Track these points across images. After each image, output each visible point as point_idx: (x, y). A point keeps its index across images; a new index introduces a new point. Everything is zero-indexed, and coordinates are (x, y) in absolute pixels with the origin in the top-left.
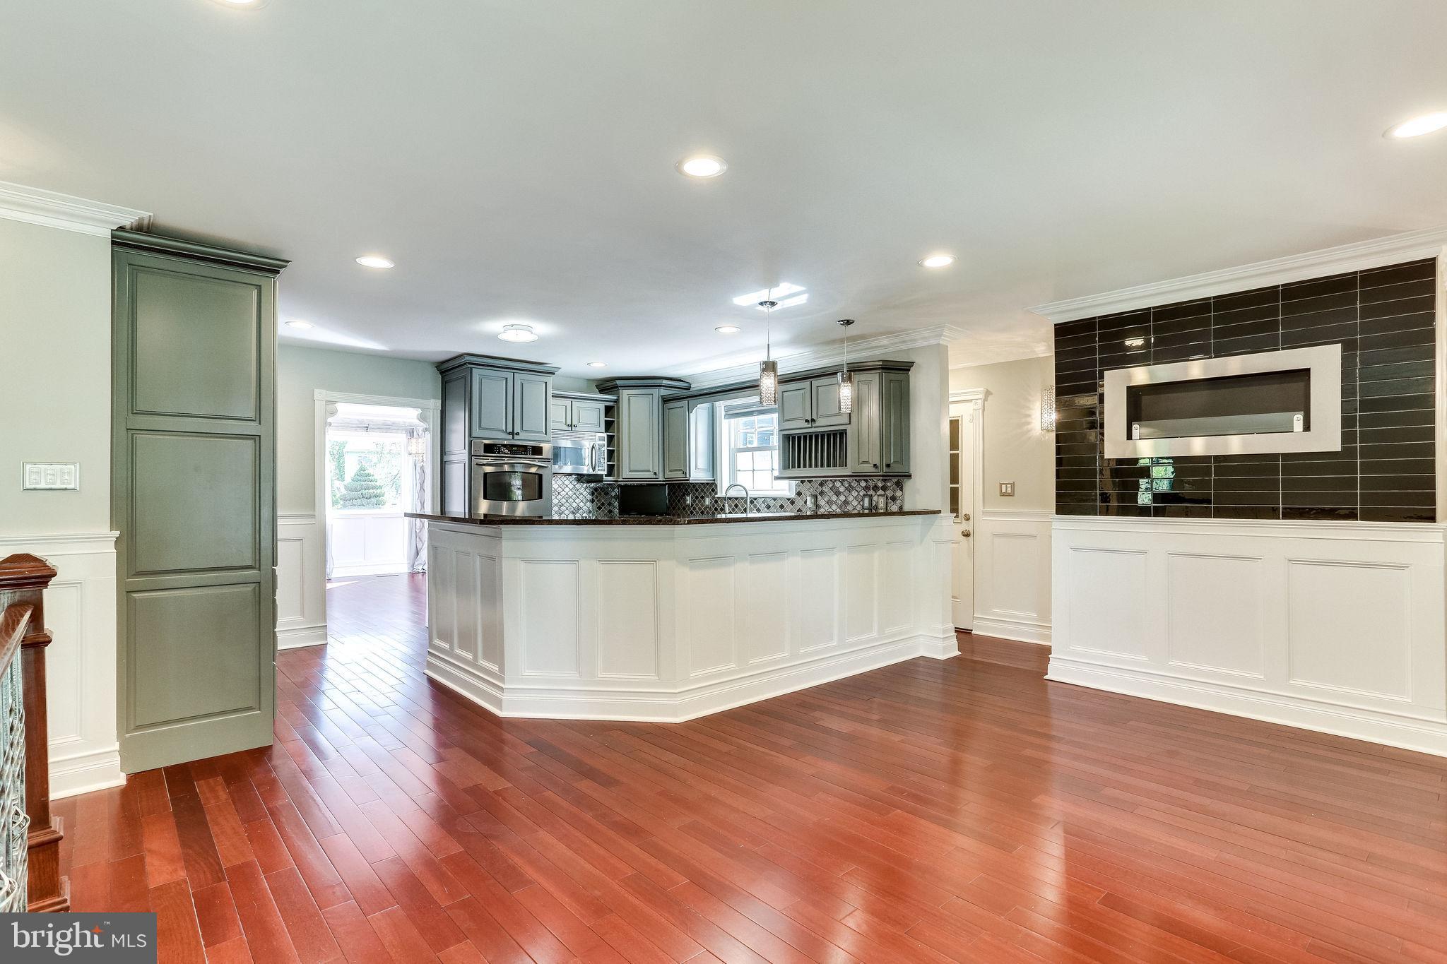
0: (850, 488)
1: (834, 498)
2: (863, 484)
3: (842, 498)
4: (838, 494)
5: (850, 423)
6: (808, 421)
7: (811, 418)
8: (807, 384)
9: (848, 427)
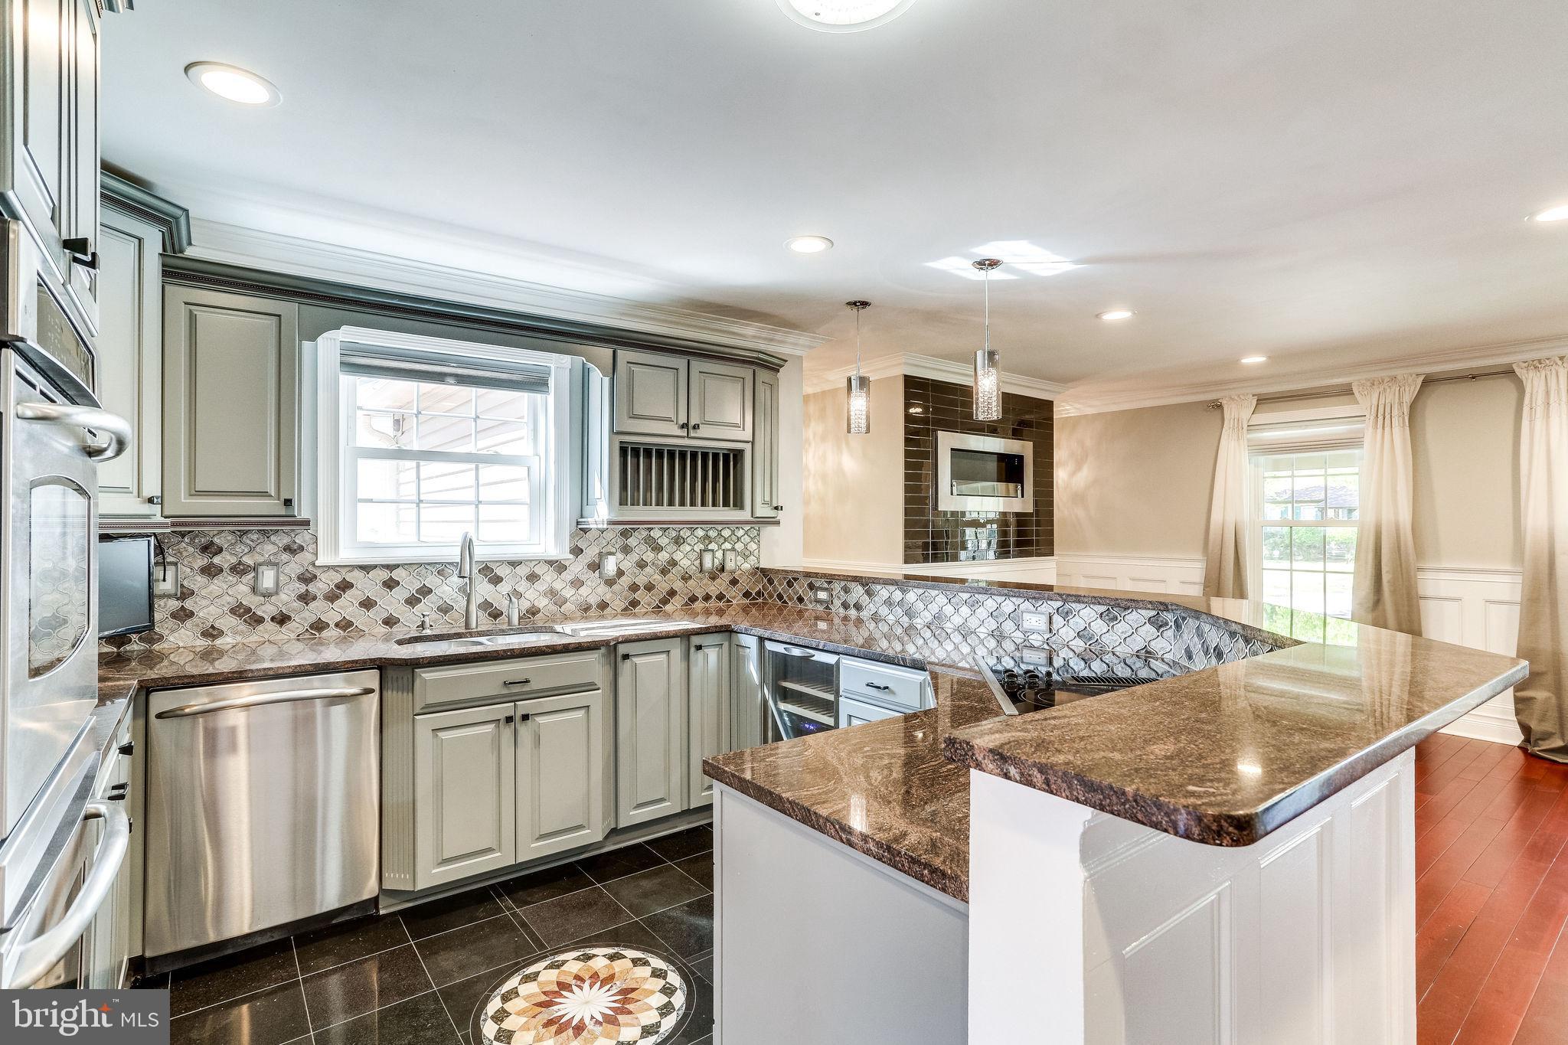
0: (678, 541)
1: (649, 556)
2: (700, 533)
3: (664, 556)
4: (658, 549)
5: (752, 440)
6: (683, 427)
7: (692, 423)
8: (680, 362)
9: (748, 447)
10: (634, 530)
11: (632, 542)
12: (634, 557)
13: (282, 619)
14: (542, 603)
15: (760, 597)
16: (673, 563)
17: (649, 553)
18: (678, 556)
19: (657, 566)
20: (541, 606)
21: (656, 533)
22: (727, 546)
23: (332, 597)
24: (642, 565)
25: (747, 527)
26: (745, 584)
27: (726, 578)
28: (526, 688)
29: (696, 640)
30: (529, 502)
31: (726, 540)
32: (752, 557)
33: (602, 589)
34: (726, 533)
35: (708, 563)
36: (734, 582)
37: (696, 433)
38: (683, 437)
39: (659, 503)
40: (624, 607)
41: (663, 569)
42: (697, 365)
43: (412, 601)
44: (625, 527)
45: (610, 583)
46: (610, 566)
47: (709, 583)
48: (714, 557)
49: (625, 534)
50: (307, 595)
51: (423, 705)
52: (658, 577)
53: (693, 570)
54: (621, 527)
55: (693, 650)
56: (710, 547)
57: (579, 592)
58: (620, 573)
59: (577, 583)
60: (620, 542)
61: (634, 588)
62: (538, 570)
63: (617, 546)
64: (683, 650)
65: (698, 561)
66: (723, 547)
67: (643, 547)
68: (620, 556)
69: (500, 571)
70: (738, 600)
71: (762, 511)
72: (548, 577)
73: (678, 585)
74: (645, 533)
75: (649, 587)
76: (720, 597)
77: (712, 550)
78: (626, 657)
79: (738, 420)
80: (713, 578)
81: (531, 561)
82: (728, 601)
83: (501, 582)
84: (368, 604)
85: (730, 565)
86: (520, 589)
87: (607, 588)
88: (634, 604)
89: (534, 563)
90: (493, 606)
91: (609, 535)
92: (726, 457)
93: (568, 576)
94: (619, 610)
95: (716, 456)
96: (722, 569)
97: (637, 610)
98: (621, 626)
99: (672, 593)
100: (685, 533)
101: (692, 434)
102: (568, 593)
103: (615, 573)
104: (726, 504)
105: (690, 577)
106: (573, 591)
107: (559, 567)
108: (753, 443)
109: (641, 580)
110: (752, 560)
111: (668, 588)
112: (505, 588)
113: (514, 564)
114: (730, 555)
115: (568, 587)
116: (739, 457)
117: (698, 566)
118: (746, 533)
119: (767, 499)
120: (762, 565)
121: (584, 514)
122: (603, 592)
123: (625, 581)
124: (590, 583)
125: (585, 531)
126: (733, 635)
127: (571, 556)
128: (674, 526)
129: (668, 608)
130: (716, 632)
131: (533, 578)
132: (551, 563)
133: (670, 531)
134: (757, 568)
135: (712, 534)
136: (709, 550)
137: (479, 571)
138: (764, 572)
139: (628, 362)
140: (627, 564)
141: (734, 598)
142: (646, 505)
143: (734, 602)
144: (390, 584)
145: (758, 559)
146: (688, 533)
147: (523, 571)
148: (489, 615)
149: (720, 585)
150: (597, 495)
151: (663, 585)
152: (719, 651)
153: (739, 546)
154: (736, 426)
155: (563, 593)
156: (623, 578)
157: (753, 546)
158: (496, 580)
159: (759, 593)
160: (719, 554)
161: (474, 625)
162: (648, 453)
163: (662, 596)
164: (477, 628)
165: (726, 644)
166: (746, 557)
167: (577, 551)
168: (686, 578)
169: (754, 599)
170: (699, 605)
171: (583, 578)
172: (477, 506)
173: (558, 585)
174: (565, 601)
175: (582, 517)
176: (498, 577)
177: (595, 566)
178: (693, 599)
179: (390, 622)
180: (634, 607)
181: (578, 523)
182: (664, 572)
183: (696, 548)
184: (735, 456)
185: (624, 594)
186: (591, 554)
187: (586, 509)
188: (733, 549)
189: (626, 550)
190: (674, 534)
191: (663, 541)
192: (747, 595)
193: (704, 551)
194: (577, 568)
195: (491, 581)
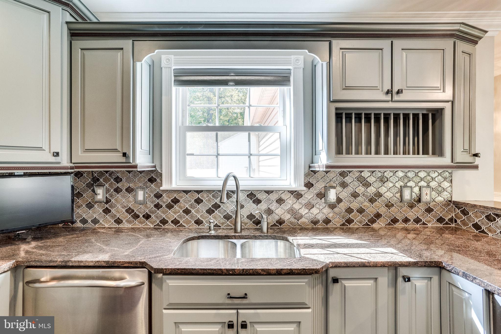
0: (383, 180)
1: (361, 190)
2: (401, 174)
3: (372, 190)
4: (367, 185)
5: (452, 99)
6: (388, 93)
7: (395, 90)
8: (385, 43)
9: (448, 106)
10: (350, 172)
11: (348, 179)
12: (350, 190)
13: (147, 217)
14: (287, 217)
15: (452, 222)
16: (379, 195)
17: (360, 188)
18: (383, 190)
19: (366, 197)
20: (286, 219)
21: (366, 174)
22: (423, 184)
23: (170, 207)
24: (355, 195)
25: (440, 171)
26: (438, 212)
27: (421, 207)
28: (245, 301)
29: (403, 271)
30: (280, 154)
31: (422, 179)
32: (445, 193)
33: (327, 210)
34: (422, 174)
35: (407, 195)
36: (429, 210)
37: (400, 97)
38: (388, 101)
39: (368, 152)
40: (342, 223)
41: (371, 199)
42: (399, 43)
43: (210, 212)
44: (343, 170)
45: (332, 206)
46: (332, 196)
47: (408, 210)
48: (412, 192)
49: (343, 174)
50: (158, 205)
51: (168, 303)
52: (367, 204)
53: (394, 200)
54: (340, 170)
55: (400, 280)
56: (409, 184)
57: (311, 211)
58: (339, 200)
59: (310, 206)
60: (340, 179)
61: (349, 210)
62: (284, 197)
63: (337, 183)
64: (390, 277)
65: (399, 194)
66: (420, 184)
67: (356, 183)
68: (339, 189)
69: (259, 196)
70: (433, 224)
71: (461, 157)
72: (290, 201)
73: (383, 210)
74: (357, 174)
75: (361, 211)
76: (417, 221)
77: (411, 187)
78: (335, 281)
79: (438, 84)
80: (411, 206)
81: (279, 191)
82: (424, 224)
83: (260, 203)
84: (187, 212)
85: (425, 198)
86: (273, 208)
87: (330, 210)
88: (350, 221)
89: (281, 192)
90: (255, 217)
91: (331, 175)
92: (425, 117)
93: (303, 201)
94: (338, 225)
95: (416, 116)
96: (419, 201)
97: (351, 226)
98: (335, 246)
99: (378, 216)
100: (388, 174)
101: (396, 98)
102: (304, 211)
103: (335, 200)
104: (425, 152)
105: (393, 205)
106: (307, 211)
107: (297, 195)
108: (453, 102)
109: (355, 205)
110: (446, 195)
111: (375, 212)
112: (263, 206)
113: (268, 192)
114: (425, 191)
115: (303, 208)
116: (437, 116)
117: (399, 197)
118: (440, 174)
119: (467, 147)
120: (454, 199)
121: (314, 161)
122: (327, 212)
123: (343, 206)
124: (318, 206)
125: (315, 172)
126: (444, 271)
127: (305, 188)
128: (380, 170)
129: (375, 226)
130: (425, 266)
131: (280, 201)
132: (292, 192)
133: (377, 172)
134: (450, 201)
135: (410, 175)
136: (408, 187)
137: (248, 196)
138: (457, 205)
139: (341, 49)
140: (345, 194)
141: (429, 222)
142: (358, 154)
143: (430, 225)
144: (198, 201)
145: (451, 194)
146: (391, 174)
147: (274, 197)
148: (253, 222)
149: (417, 212)
150: (320, 148)
151: (371, 210)
152: (427, 283)
153: (433, 184)
154: (436, 88)
155: (301, 211)
156: (342, 204)
157: (446, 184)
158: (258, 202)
159: (451, 220)
160: (416, 190)
161: (239, 229)
162: (358, 117)
163: (370, 217)
164: (241, 232)
165: (436, 279)
166: (439, 193)
167: (309, 185)
168: (389, 205)
169: (447, 223)
170: (399, 225)
171: (314, 202)
172: (249, 157)
173: (297, 206)
174: (301, 217)
175: (312, 163)
176: (259, 200)
177: (322, 195)
178: (395, 221)
179: (198, 222)
180: (349, 224)
181: (310, 167)
182: (372, 201)
183: (397, 185)
184: (434, 116)
185: (342, 214)
186: (319, 186)
187: (315, 157)
188: (428, 186)
189: (344, 185)
190: (380, 175)
191: (371, 180)
192: (440, 220)
193: (404, 187)
194: (309, 195)
195: (254, 202)
